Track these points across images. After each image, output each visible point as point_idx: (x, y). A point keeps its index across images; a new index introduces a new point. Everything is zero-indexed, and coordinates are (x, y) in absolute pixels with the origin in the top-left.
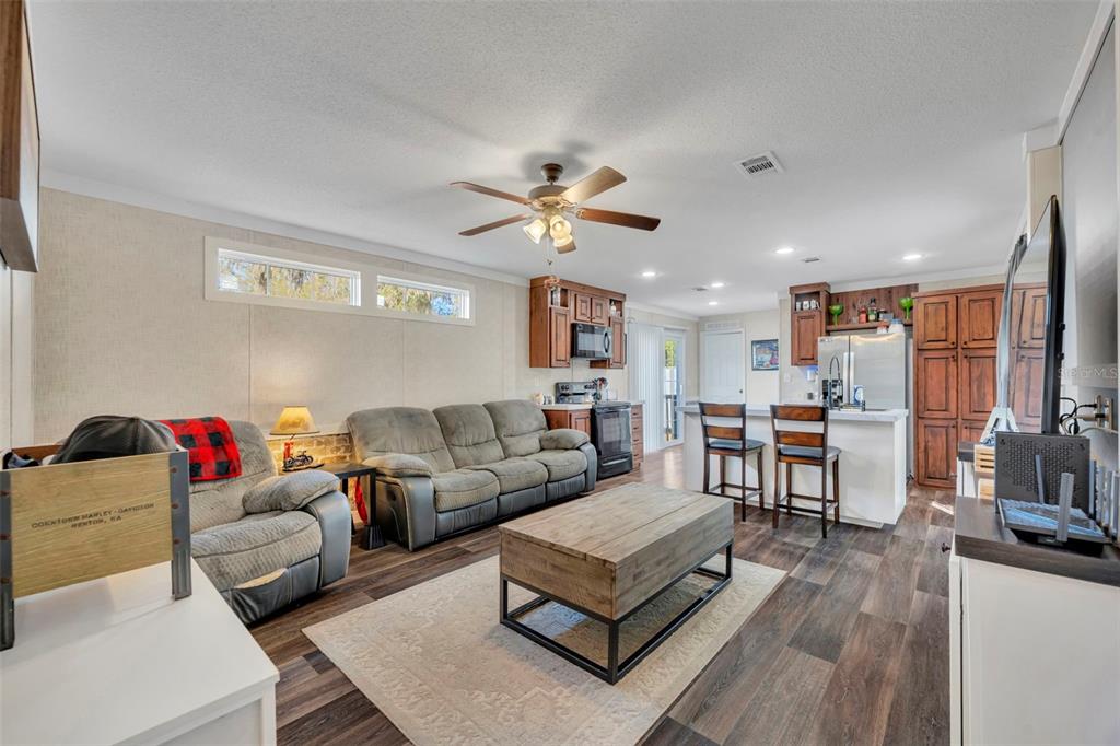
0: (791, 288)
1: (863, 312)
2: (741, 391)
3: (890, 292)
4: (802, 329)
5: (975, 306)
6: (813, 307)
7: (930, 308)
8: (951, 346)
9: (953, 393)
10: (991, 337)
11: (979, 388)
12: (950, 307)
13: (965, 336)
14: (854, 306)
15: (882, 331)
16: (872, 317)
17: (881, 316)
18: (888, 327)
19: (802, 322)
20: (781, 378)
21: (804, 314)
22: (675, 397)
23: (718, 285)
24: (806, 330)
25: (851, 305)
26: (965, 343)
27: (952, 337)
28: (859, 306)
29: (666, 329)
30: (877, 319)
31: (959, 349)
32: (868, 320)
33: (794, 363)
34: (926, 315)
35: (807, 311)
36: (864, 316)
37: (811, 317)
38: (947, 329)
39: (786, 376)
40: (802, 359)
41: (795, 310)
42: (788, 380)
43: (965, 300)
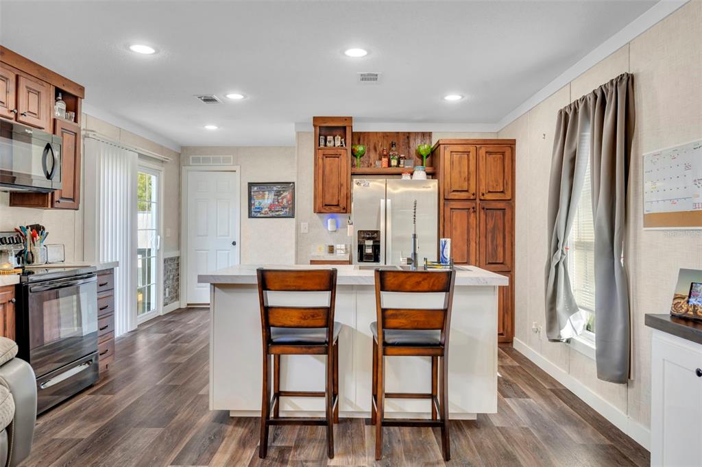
0: (315, 119)
1: (385, 156)
2: (234, 243)
3: (408, 137)
4: (327, 168)
5: (490, 158)
6: (338, 143)
7: (456, 157)
8: (472, 197)
9: (473, 244)
10: (502, 190)
11: (493, 237)
12: (471, 157)
13: (483, 188)
14: (375, 149)
15: (406, 177)
16: (394, 162)
17: (402, 161)
18: (412, 174)
19: (327, 160)
20: (298, 227)
21: (331, 152)
23: (235, 96)
24: (331, 170)
25: (372, 147)
26: (483, 195)
27: (473, 188)
28: (380, 149)
30: (399, 163)
31: (478, 201)
32: (389, 165)
33: (318, 211)
34: (452, 163)
35: (330, 148)
36: (385, 160)
37: (337, 156)
38: (468, 180)
39: (304, 225)
40: (326, 205)
41: (319, 145)
42: (306, 231)
43: (482, 151)
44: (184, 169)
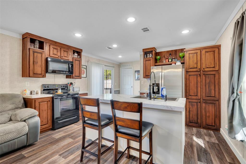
0: (143, 50)
1: (167, 59)
2: (132, 87)
3: (176, 51)
4: (147, 65)
5: (207, 54)
6: (150, 56)
7: (191, 55)
8: (199, 70)
9: (199, 89)
10: (213, 66)
11: (209, 87)
12: (198, 55)
13: (204, 66)
15: (173, 65)
16: (170, 60)
17: (173, 60)
18: (175, 64)
19: (147, 62)
21: (148, 59)
22: (111, 89)
23: (115, 46)
25: (163, 56)
26: (204, 69)
27: (199, 67)
28: (166, 56)
29: (105, 65)
30: (172, 61)
31: (202, 72)
32: (168, 61)
33: (144, 77)
34: (189, 58)
35: (148, 58)
36: (167, 60)
37: (150, 60)
38: (197, 63)
39: (142, 82)
40: (147, 76)
41: (145, 57)
42: (143, 84)
43: (203, 52)
44: (120, 68)
